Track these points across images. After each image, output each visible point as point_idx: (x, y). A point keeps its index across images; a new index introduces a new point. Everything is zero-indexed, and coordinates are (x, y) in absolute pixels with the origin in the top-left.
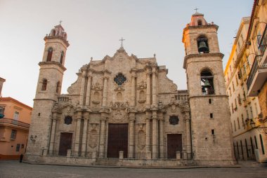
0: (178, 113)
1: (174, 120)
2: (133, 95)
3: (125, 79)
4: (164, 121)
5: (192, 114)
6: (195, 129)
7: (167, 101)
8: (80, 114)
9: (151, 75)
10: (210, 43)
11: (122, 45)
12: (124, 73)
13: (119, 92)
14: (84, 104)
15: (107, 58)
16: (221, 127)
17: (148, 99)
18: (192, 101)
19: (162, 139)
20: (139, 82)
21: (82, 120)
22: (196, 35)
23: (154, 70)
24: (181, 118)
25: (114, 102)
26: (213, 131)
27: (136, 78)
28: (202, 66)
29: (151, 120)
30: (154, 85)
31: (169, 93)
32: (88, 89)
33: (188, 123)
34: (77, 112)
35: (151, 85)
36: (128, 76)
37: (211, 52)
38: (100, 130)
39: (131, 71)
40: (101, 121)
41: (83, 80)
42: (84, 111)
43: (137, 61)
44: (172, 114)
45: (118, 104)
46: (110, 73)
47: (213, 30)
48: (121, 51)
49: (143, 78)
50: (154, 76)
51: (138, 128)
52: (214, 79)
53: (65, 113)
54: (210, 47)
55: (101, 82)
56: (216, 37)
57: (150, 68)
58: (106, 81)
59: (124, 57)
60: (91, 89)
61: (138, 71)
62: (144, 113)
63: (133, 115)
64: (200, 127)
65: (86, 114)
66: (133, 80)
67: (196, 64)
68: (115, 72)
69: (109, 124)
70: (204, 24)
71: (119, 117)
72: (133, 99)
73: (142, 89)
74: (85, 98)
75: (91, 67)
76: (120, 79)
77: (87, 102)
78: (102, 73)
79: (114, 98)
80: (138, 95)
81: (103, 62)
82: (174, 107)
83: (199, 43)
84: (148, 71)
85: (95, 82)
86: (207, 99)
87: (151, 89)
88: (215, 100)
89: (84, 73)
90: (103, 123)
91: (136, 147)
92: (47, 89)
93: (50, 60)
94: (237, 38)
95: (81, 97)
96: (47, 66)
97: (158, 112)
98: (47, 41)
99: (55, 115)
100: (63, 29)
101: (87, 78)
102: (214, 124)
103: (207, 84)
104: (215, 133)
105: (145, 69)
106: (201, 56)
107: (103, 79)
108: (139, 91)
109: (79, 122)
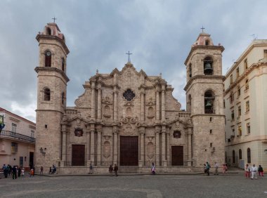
0: (180, 127)
1: (177, 134)
2: (142, 110)
3: (134, 95)
4: (169, 134)
5: (195, 129)
6: (197, 142)
7: (173, 117)
8: (93, 126)
9: (160, 93)
10: (215, 65)
11: (129, 59)
12: (133, 89)
13: (129, 107)
14: (96, 117)
15: (116, 71)
16: (218, 142)
17: (158, 114)
18: (194, 119)
19: (168, 150)
20: (147, 98)
21: (96, 132)
22: (204, 55)
23: (163, 87)
24: (183, 133)
25: (124, 116)
26: (211, 144)
27: (145, 95)
28: (207, 87)
29: (161, 134)
30: (163, 102)
31: (173, 111)
32: (99, 102)
33: (190, 137)
34: (90, 125)
35: (160, 102)
36: (137, 92)
37: (215, 74)
38: (113, 142)
39: (139, 89)
40: (113, 134)
41: (93, 92)
42: (96, 124)
43: (146, 77)
44: (176, 129)
45: (129, 118)
46: (118, 88)
47: (219, 52)
48: (129, 66)
49: (151, 95)
50: (163, 94)
51: (147, 141)
52: (216, 100)
53: (75, 125)
54: (215, 70)
55: (111, 97)
56: (221, 60)
57: (160, 85)
58: (115, 95)
59: (132, 72)
60: (102, 103)
61: (146, 88)
62: (154, 127)
63: (143, 129)
64: (201, 141)
65: (98, 127)
66: (142, 96)
67: (201, 85)
68: (124, 87)
69: (121, 137)
70: (211, 44)
71: (129, 131)
72: (142, 114)
73: (150, 106)
74: (96, 111)
75: (100, 79)
76: (129, 94)
77: (99, 115)
78: (112, 87)
79: (124, 113)
80: (147, 111)
81: (112, 76)
82: (178, 124)
83: (205, 64)
84: (157, 88)
85: (105, 95)
86: (208, 117)
87: (160, 106)
88: (215, 118)
89: (93, 85)
90: (116, 136)
91: (146, 157)
92: (51, 100)
93: (50, 66)
94: (237, 63)
95: (93, 111)
96: (47, 73)
97: (167, 126)
98: (41, 41)
99: (64, 127)
100: (58, 30)
101: (96, 91)
102: (212, 139)
103: (208, 104)
104: (213, 146)
105: (155, 87)
106: (206, 78)
107: (113, 94)
108: (147, 107)
109: (93, 134)
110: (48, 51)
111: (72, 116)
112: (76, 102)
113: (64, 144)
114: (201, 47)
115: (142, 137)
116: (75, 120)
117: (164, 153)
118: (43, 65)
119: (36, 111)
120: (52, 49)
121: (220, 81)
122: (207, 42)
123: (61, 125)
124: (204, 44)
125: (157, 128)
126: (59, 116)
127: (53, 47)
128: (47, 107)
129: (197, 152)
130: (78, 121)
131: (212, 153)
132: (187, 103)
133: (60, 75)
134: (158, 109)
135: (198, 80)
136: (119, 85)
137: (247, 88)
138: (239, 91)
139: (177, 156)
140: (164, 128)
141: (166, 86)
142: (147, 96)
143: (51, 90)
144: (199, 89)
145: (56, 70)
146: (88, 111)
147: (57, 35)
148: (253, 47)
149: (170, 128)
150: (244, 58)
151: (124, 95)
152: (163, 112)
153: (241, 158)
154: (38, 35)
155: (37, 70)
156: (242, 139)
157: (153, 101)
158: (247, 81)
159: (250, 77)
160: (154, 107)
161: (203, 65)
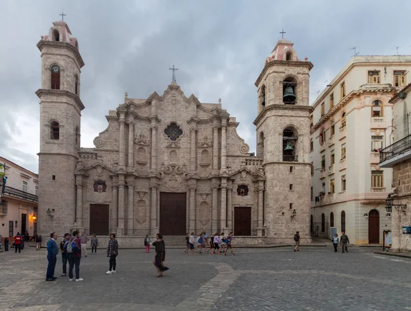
0: (247, 180)
1: (243, 190)
2: (193, 155)
3: (180, 132)
4: (232, 190)
5: (268, 184)
6: (270, 202)
7: (237, 165)
8: (122, 178)
9: (220, 130)
10: (299, 89)
11: (174, 78)
12: (179, 123)
13: (173, 150)
14: (127, 165)
15: (155, 96)
16: (301, 201)
17: (216, 161)
18: (267, 168)
19: (230, 213)
20: (201, 137)
21: (126, 187)
22: (283, 75)
23: (224, 122)
24: (251, 188)
26: (291, 204)
27: (196, 132)
28: (286, 122)
29: (219, 190)
30: (223, 143)
31: (239, 156)
32: (131, 143)
33: (261, 195)
34: (117, 175)
35: (220, 143)
36: (185, 128)
37: (299, 103)
38: (151, 200)
39: (189, 122)
40: (151, 189)
41: (122, 127)
42: (127, 175)
43: (199, 106)
44: (241, 183)
45: (174, 166)
46: (158, 121)
47: (306, 70)
48: (174, 88)
49: (206, 132)
50: (223, 131)
51: (200, 199)
52: (299, 141)
54: (299, 96)
55: (147, 134)
56: (307, 82)
57: (219, 118)
58: (154, 132)
59: (179, 98)
60: (134, 143)
61: (199, 122)
62: (210, 179)
63: (194, 182)
64: (277, 200)
65: (130, 179)
66: (193, 135)
67: (279, 118)
68: (167, 120)
69: (161, 193)
70: (294, 59)
71: (174, 185)
72: (193, 160)
73: (205, 148)
74: (127, 155)
75: (132, 109)
76: (173, 130)
77: (130, 161)
78: (149, 120)
79: (166, 158)
80: (200, 155)
81: (149, 103)
82: (244, 174)
83: (285, 87)
84: (215, 123)
85: (138, 132)
86: (288, 167)
87: (220, 149)
88: (297, 168)
89: (122, 117)
90: (154, 191)
91: (198, 222)
92: (61, 138)
93: (58, 88)
94: (331, 87)
95: (122, 155)
96: (54, 98)
97: (228, 179)
98: (44, 50)
99: (79, 179)
100: (69, 31)
101: (127, 125)
102: (293, 197)
103: (288, 147)
104: (294, 208)
105: (211, 120)
106: (286, 109)
107: (151, 130)
108: (200, 151)
109: (122, 190)
110: (55, 65)
111: (91, 162)
112: (96, 141)
113: (79, 204)
114: (280, 63)
115: (193, 193)
116: (95, 168)
117: (223, 217)
118: (48, 87)
119: (39, 154)
120: (62, 62)
121: (306, 114)
122: (289, 55)
123: (75, 176)
124: (284, 58)
125: (214, 181)
126: (72, 162)
127: (62, 59)
128: (55, 149)
129: (270, 217)
130: (99, 170)
131: (292, 217)
132: (258, 144)
133: (72, 102)
134: (216, 153)
135: (274, 112)
136: (160, 117)
137: (344, 125)
138: (333, 127)
139: (243, 221)
140: (224, 181)
141: (228, 119)
142: (199, 134)
143: (61, 124)
144: (275, 124)
145: (67, 94)
146: (114, 156)
147: (68, 40)
148: (353, 66)
149: (233, 181)
150: (340, 81)
151: (166, 131)
152: (223, 159)
153: (332, 225)
154: (41, 42)
155: (40, 93)
156: (336, 197)
157: (209, 141)
158: (344, 115)
159: (347, 108)
160: (209, 150)
161: (282, 89)
